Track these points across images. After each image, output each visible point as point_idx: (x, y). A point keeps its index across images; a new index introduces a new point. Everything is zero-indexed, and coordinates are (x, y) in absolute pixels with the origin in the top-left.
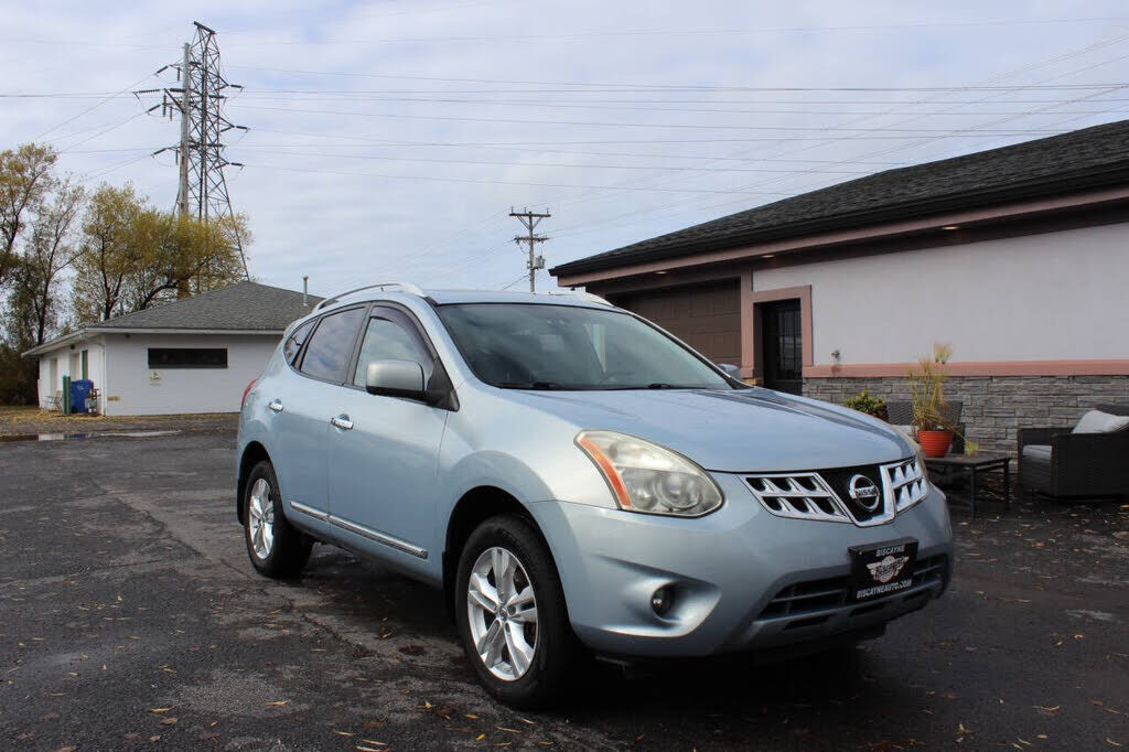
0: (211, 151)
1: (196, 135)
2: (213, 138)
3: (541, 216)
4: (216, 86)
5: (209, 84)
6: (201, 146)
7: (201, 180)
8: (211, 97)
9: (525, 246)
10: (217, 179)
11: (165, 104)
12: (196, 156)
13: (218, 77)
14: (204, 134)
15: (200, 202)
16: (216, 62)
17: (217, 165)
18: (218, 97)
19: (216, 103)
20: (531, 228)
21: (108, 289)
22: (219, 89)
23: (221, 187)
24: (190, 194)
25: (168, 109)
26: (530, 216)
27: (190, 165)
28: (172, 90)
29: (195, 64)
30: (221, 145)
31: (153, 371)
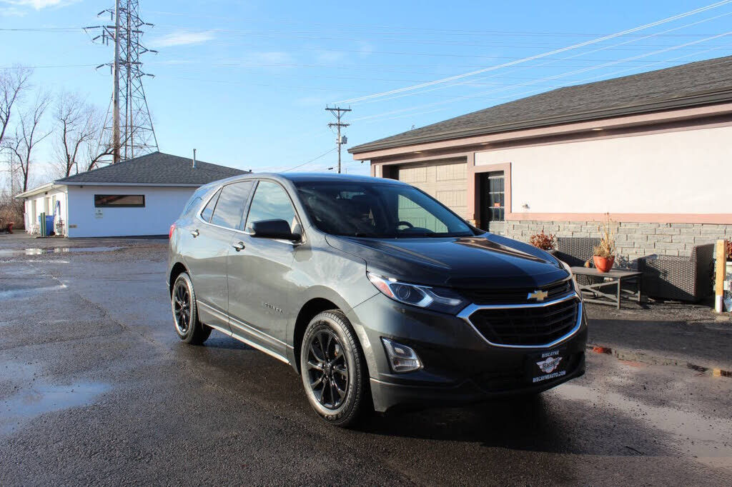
0: (134, 66)
1: (123, 56)
2: (135, 58)
3: (346, 110)
4: (136, 24)
5: (132, 23)
6: (127, 63)
7: (127, 85)
8: (133, 31)
9: (335, 129)
10: (138, 84)
11: (104, 36)
12: (123, 69)
13: (138, 18)
14: (129, 55)
15: (127, 99)
16: (136, 9)
17: (137, 75)
18: (138, 32)
19: (136, 35)
20: (339, 118)
21: (68, 156)
22: (138, 26)
23: (140, 89)
24: (120, 94)
25: (105, 39)
26: (339, 110)
27: (120, 76)
28: (108, 27)
29: (123, 10)
30: (140, 63)
31: (98, 209)
